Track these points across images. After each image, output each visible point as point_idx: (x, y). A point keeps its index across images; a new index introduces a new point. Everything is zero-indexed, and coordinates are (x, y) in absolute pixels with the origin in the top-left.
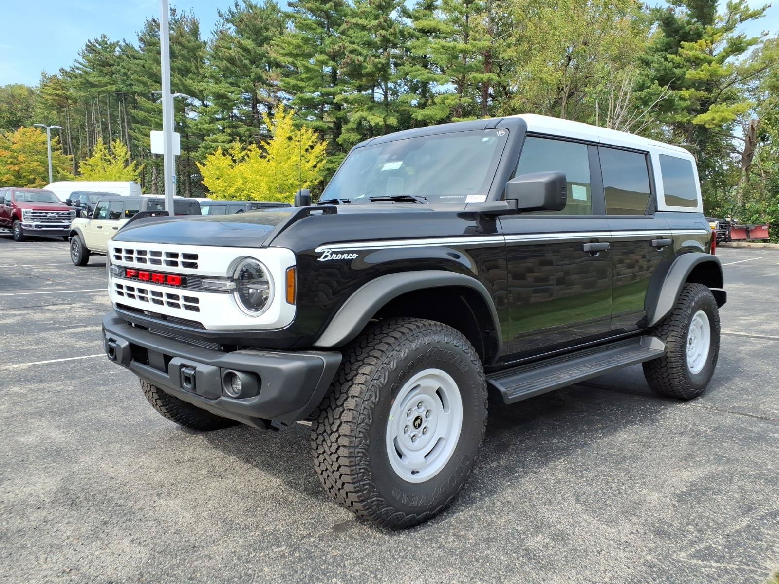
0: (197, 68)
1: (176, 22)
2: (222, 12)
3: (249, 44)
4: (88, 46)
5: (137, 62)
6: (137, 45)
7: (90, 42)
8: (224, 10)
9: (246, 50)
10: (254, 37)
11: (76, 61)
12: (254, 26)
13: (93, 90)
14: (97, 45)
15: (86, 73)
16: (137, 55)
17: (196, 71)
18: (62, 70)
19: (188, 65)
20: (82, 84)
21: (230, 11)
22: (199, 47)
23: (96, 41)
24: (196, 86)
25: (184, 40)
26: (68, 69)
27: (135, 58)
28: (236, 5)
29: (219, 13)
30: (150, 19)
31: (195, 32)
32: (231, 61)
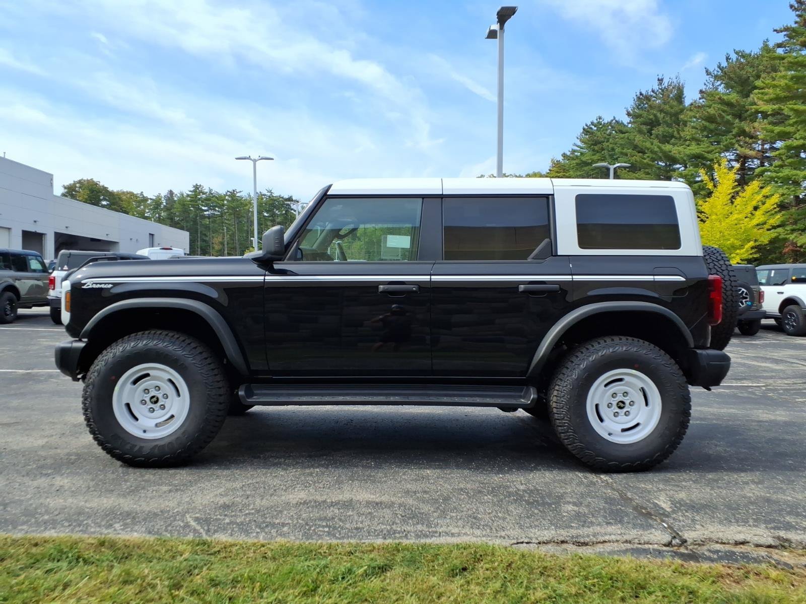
0: (678, 133)
1: (663, 91)
2: (711, 70)
3: (734, 97)
4: (584, 129)
5: (622, 136)
6: (626, 120)
7: (586, 125)
8: (713, 68)
9: (729, 104)
10: (739, 88)
11: (575, 145)
12: (740, 77)
13: (586, 168)
14: (593, 127)
15: (582, 154)
16: (624, 130)
17: (678, 136)
18: (564, 155)
19: (671, 130)
20: (577, 164)
21: (719, 67)
22: (682, 111)
23: (592, 123)
24: (674, 150)
25: (667, 107)
26: (568, 153)
27: (622, 132)
28: (728, 59)
29: (707, 71)
30: (638, 94)
31: (680, 97)
32: (710, 119)
